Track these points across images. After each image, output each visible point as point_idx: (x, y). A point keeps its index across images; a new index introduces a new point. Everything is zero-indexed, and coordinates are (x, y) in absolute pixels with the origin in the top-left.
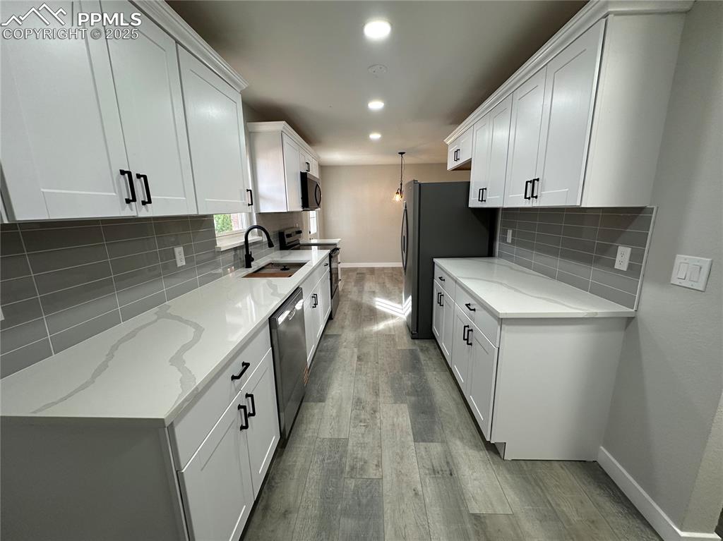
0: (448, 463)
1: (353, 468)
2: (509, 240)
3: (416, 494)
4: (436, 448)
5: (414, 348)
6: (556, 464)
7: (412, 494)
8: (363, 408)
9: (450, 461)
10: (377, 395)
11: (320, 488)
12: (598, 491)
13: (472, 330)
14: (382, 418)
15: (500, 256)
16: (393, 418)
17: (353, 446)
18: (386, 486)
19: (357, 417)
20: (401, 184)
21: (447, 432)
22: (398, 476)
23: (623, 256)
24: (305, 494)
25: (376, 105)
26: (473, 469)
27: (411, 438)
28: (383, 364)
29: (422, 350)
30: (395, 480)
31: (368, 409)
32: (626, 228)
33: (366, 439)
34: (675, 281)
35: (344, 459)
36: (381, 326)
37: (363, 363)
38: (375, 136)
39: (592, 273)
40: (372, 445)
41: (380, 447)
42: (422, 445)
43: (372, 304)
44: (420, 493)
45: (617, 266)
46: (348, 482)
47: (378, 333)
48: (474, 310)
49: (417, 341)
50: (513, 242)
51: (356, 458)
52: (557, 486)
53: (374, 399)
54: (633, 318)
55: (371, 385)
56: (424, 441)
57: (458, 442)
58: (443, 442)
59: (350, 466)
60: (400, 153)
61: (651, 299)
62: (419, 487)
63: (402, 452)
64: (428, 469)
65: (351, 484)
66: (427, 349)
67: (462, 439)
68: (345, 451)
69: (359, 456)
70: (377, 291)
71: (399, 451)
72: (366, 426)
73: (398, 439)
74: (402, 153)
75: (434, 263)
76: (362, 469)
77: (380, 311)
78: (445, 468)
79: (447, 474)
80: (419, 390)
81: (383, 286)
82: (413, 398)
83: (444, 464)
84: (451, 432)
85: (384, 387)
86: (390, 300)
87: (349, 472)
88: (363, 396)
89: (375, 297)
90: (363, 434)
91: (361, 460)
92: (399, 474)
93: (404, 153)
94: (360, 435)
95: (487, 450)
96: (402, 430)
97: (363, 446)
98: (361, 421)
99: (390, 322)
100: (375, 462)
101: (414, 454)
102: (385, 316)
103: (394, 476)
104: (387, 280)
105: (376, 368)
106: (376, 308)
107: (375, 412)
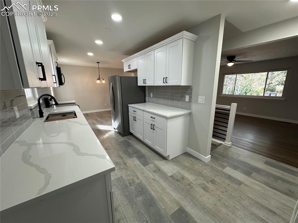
0: (157, 168)
1: (130, 183)
2: (152, 96)
3: (154, 179)
4: (151, 165)
5: (125, 139)
6: (180, 156)
7: (152, 180)
8: (120, 165)
9: (157, 167)
10: (122, 158)
11: (123, 195)
12: (190, 158)
13: (154, 125)
14: (129, 165)
15: (148, 102)
16: (133, 163)
17: (125, 177)
18: (144, 182)
19: (120, 168)
20: (99, 76)
21: (151, 160)
22: (145, 178)
23: (187, 98)
24: (119, 200)
25: (99, 42)
26: (164, 166)
27: (142, 166)
28: (117, 148)
29: (128, 139)
30: (146, 180)
31: (122, 164)
32: (187, 91)
33: (128, 173)
34: (199, 102)
35: (125, 183)
36: (107, 135)
37: (109, 150)
38: (90, 54)
39: (180, 103)
40: (131, 174)
41: (135, 173)
42: (147, 166)
43: (96, 128)
44: (155, 179)
45: (186, 101)
46: (131, 188)
47: (107, 138)
48: (155, 118)
49: (125, 137)
50: (153, 97)
51: (129, 180)
52: (183, 161)
53: (122, 160)
54: (191, 113)
55: (118, 156)
56: (147, 165)
57: (156, 161)
58: (152, 163)
59: (128, 183)
60: (97, 62)
61: (194, 107)
62: (153, 177)
63: (143, 171)
64: (153, 172)
65: (133, 188)
66: (130, 139)
67: (156, 160)
68: (124, 180)
69: (129, 179)
70: (95, 123)
71: (141, 171)
72: (126, 169)
73: (139, 168)
74: (98, 63)
75: (128, 106)
76: (133, 182)
77: (103, 130)
78: (157, 169)
79: (158, 170)
80: (136, 152)
81: (97, 120)
82: (135, 155)
83: (156, 168)
84: (153, 159)
85: (123, 155)
86: (104, 125)
87: (129, 185)
88: (117, 161)
89: (96, 125)
90: (126, 172)
91: (131, 180)
92: (146, 177)
93: (99, 63)
94: (125, 173)
95: (164, 160)
96: (138, 165)
97: (129, 175)
98: (122, 169)
99: (110, 133)
100: (136, 178)
101: (146, 170)
102: (106, 132)
103: (144, 178)
104: (97, 118)
105: (116, 150)
106: (100, 129)
107: (125, 164)
